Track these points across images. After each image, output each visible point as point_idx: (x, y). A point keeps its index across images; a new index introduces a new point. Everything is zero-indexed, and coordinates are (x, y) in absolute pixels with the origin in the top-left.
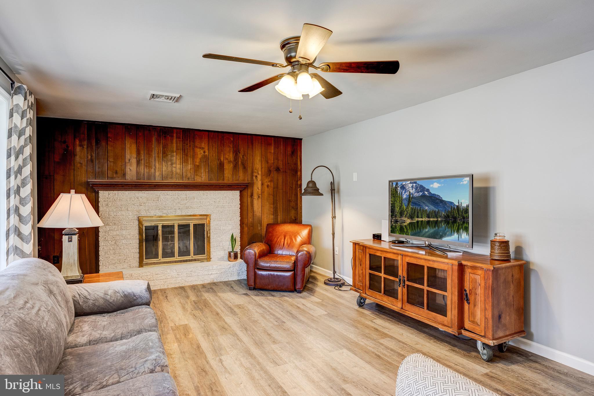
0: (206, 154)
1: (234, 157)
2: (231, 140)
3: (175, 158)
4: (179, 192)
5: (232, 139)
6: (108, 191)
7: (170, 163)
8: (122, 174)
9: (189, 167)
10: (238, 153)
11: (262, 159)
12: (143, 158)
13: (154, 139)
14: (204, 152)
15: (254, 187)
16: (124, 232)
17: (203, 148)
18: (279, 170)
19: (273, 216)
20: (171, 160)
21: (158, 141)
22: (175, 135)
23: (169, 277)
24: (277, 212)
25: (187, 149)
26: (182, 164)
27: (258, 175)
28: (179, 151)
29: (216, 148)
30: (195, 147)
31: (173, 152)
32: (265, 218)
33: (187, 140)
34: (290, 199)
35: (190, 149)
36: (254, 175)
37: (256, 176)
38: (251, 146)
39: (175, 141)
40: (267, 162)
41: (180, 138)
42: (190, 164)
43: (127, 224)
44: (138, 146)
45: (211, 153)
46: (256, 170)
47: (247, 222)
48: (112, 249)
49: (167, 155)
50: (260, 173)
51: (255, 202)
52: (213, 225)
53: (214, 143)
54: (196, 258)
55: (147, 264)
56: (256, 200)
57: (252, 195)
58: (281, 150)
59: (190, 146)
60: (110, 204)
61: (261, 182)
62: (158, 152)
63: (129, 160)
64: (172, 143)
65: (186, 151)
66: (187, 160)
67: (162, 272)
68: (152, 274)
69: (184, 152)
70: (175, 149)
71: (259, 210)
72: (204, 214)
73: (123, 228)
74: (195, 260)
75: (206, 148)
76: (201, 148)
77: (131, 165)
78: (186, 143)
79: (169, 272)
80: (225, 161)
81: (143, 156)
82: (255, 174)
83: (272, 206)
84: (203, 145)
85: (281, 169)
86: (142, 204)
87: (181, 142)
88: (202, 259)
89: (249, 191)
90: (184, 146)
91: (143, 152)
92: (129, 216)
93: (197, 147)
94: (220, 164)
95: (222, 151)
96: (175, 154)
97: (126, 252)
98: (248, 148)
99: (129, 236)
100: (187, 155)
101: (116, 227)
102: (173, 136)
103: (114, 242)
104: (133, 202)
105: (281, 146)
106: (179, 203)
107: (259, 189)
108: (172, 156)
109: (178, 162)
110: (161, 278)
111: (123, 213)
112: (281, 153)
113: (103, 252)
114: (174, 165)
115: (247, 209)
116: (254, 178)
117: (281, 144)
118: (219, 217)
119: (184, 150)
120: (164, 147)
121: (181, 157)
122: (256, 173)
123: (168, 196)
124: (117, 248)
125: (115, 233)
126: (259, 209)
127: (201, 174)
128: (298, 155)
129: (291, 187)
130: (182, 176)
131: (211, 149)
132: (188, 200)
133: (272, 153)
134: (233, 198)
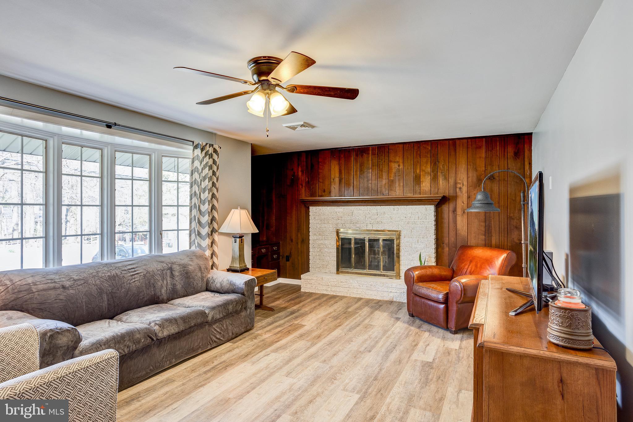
0: (401, 167)
1: (433, 167)
2: (428, 149)
3: (371, 174)
4: (371, 207)
5: (430, 148)
6: (316, 207)
7: (366, 180)
8: (328, 192)
9: (384, 182)
10: (436, 163)
11: (469, 167)
12: (344, 177)
13: (352, 159)
14: (399, 166)
15: (457, 201)
16: (326, 242)
17: (398, 162)
18: (494, 178)
19: (484, 237)
20: (367, 177)
21: (356, 160)
22: (370, 152)
23: (351, 287)
24: (491, 232)
25: (382, 164)
26: (377, 179)
27: (463, 186)
28: (374, 167)
29: (411, 160)
30: (390, 161)
31: (368, 169)
32: (472, 239)
33: (382, 155)
34: (512, 215)
35: (385, 164)
36: (457, 187)
37: (460, 188)
38: (453, 153)
39: (370, 158)
40: (476, 169)
41: (375, 155)
42: (385, 179)
43: (329, 235)
44: (341, 167)
45: (407, 166)
46: (460, 180)
47: (447, 241)
48: (318, 255)
49: (364, 173)
50: (465, 183)
51: (459, 219)
52: (404, 242)
53: (409, 155)
54: (385, 274)
55: (342, 272)
56: (459, 216)
57: (455, 211)
58: (497, 152)
59: (385, 161)
60: (317, 218)
61: (467, 195)
62: (356, 170)
63: (334, 180)
64: (368, 160)
65: (381, 167)
66: (382, 175)
67: (345, 280)
68: (338, 281)
69: (379, 167)
70: (371, 166)
71: (464, 229)
72: (394, 230)
73: (326, 238)
74: (384, 275)
75: (401, 161)
76: (395, 162)
77: (335, 184)
78: (381, 158)
79: (351, 282)
80: (421, 173)
81: (344, 175)
82: (459, 186)
83: (483, 224)
84: (397, 159)
85: (498, 176)
86: (340, 218)
87: (376, 158)
88: (392, 276)
89: (452, 206)
90: (379, 162)
91: (344, 171)
92: (330, 229)
93: (391, 161)
94: (416, 176)
95: (418, 162)
96: (371, 170)
97: (328, 259)
98: (449, 155)
99: (330, 246)
100: (382, 171)
101: (321, 237)
102: (369, 154)
103: (319, 249)
104: (333, 216)
105: (497, 148)
106: (370, 218)
107: (465, 202)
108: (368, 173)
109: (374, 178)
110: (345, 286)
111: (326, 225)
112: (497, 156)
113: (312, 257)
114: (370, 182)
115: (448, 226)
116: (458, 190)
117: (497, 145)
118: (410, 233)
119: (378, 166)
120: (361, 166)
121: (377, 172)
122: (460, 184)
123: (360, 211)
124: (321, 255)
125: (320, 242)
126: (464, 227)
127: (396, 188)
128: (525, 156)
129: (513, 200)
130: (377, 191)
131: (406, 162)
132: (378, 215)
133: (483, 158)
134: (426, 213)
